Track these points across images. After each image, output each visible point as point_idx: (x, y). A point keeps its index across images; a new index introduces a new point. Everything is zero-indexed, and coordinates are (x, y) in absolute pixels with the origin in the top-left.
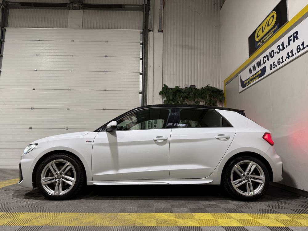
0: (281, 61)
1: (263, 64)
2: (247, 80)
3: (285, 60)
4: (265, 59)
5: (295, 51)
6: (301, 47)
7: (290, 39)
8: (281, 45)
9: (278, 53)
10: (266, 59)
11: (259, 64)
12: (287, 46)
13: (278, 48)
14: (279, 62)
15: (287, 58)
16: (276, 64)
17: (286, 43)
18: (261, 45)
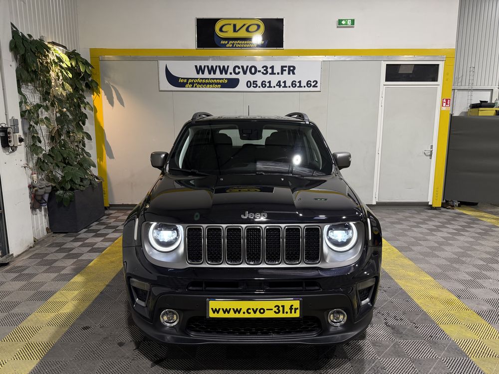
0: (268, 85)
1: (233, 73)
2: (188, 79)
3: (274, 87)
4: (237, 70)
5: (289, 84)
6: (298, 84)
7: (284, 69)
8: (269, 68)
9: (263, 73)
10: (241, 70)
11: (224, 70)
12: (278, 74)
13: (265, 68)
14: (263, 84)
15: (277, 85)
16: (259, 84)
17: (277, 69)
18: (229, 47)
